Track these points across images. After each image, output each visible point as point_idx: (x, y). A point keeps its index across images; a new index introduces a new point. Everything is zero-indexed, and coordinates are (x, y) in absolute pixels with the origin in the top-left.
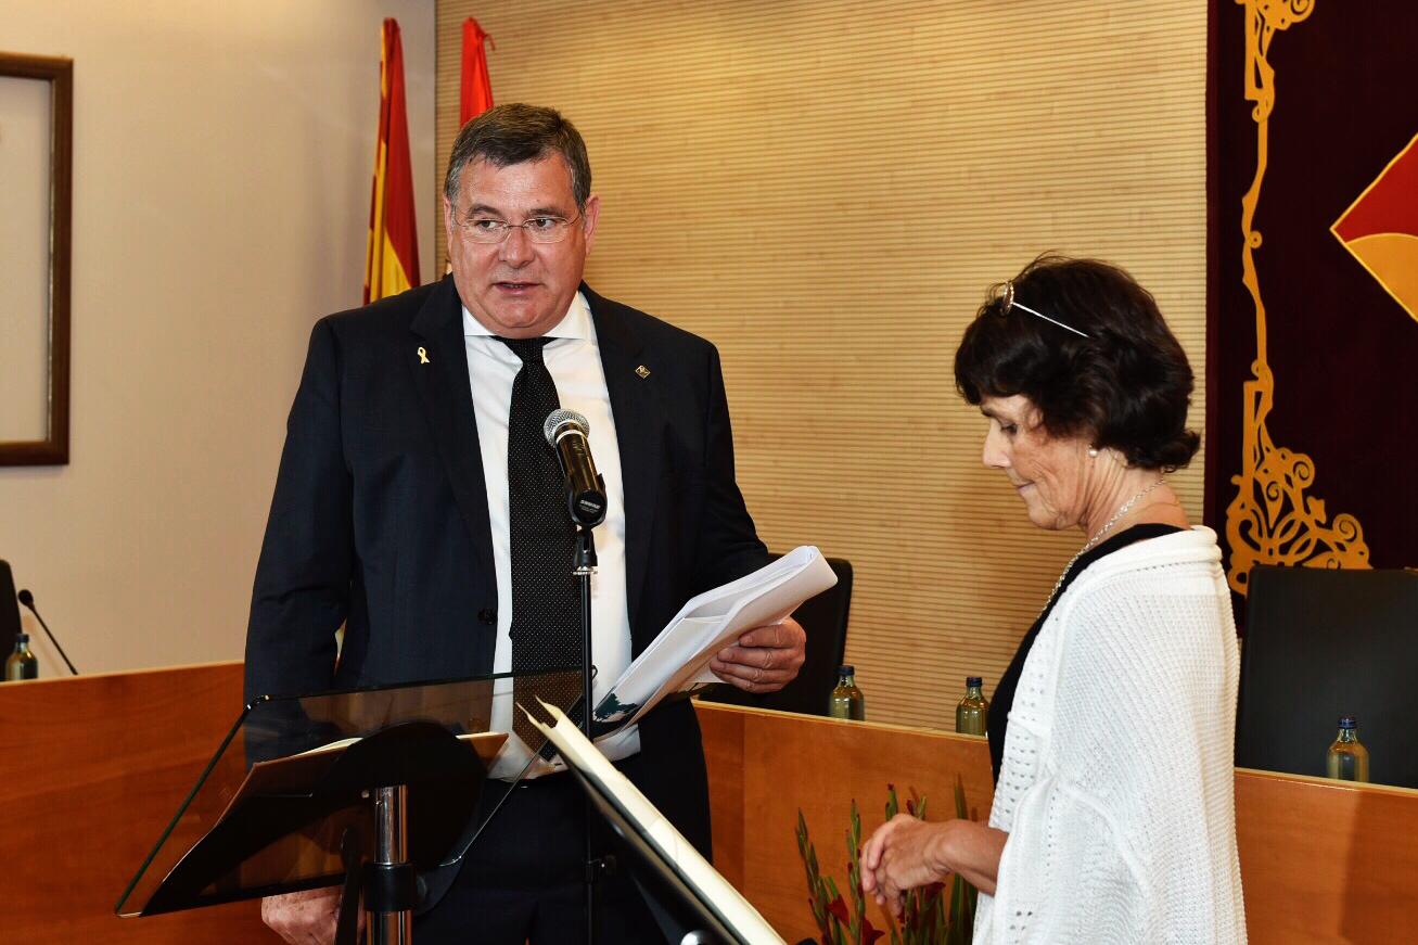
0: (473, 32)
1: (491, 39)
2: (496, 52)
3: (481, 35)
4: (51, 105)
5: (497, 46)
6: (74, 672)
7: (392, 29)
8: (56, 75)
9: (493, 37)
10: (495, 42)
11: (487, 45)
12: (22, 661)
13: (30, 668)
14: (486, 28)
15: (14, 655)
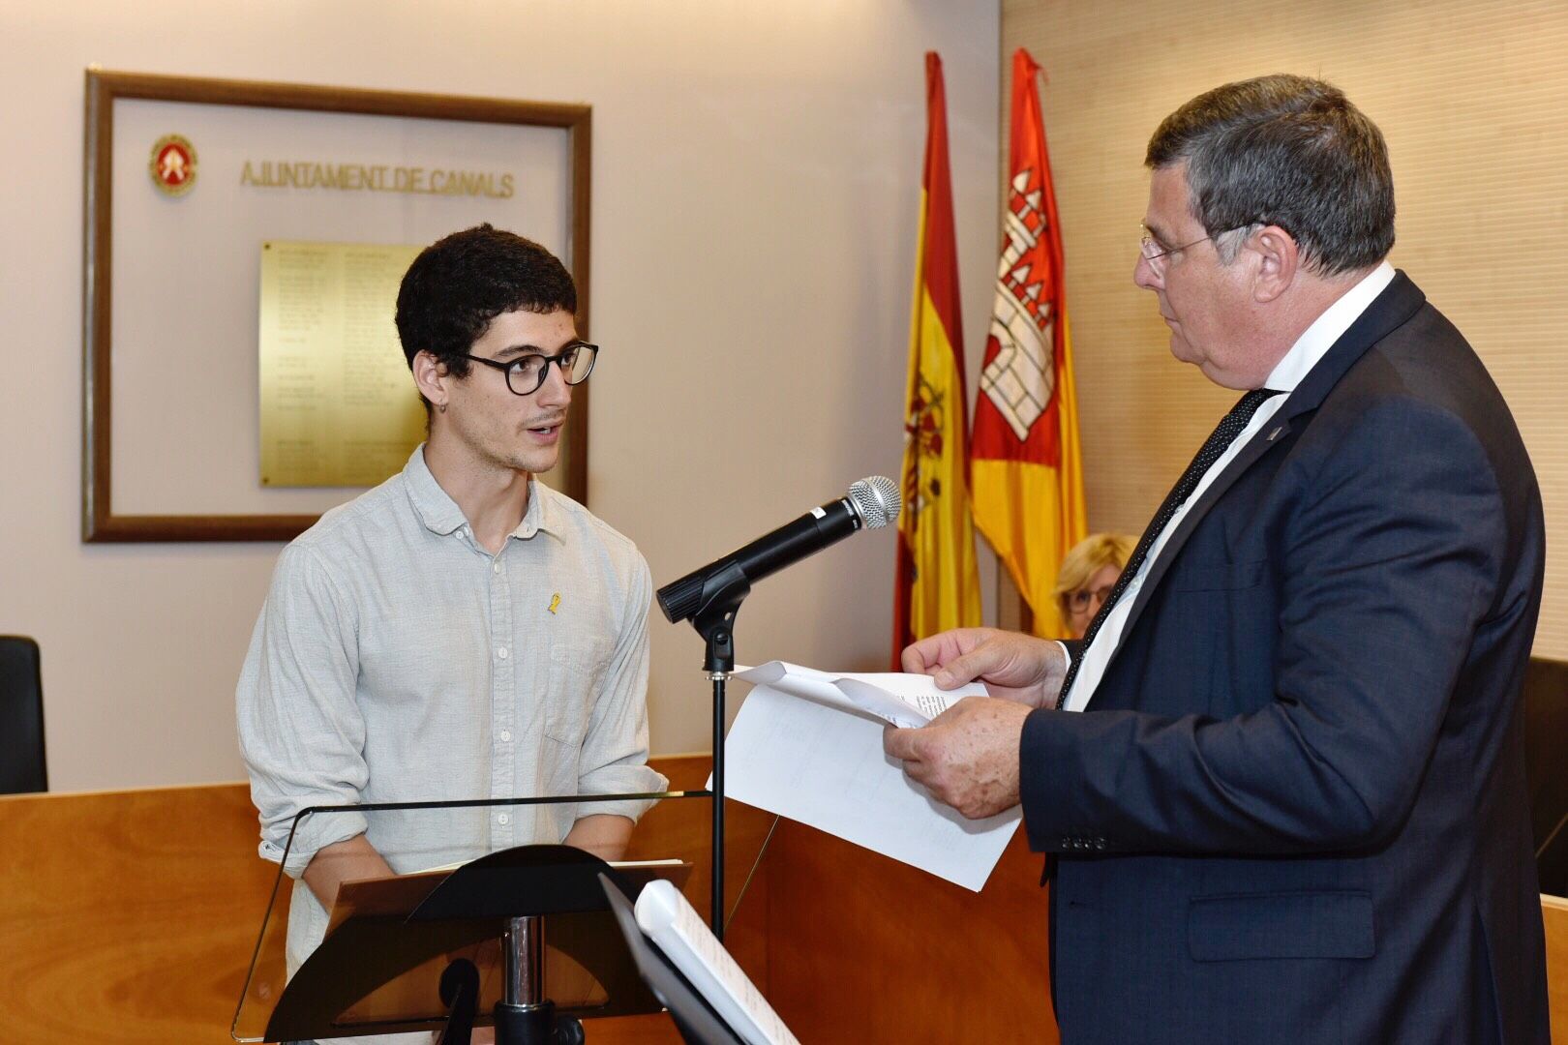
0: (1024, 63)
1: (1043, 71)
3: (1033, 66)
7: (934, 63)
8: (574, 120)
9: (1046, 68)
10: (1048, 73)
11: (1039, 78)
14: (1038, 60)
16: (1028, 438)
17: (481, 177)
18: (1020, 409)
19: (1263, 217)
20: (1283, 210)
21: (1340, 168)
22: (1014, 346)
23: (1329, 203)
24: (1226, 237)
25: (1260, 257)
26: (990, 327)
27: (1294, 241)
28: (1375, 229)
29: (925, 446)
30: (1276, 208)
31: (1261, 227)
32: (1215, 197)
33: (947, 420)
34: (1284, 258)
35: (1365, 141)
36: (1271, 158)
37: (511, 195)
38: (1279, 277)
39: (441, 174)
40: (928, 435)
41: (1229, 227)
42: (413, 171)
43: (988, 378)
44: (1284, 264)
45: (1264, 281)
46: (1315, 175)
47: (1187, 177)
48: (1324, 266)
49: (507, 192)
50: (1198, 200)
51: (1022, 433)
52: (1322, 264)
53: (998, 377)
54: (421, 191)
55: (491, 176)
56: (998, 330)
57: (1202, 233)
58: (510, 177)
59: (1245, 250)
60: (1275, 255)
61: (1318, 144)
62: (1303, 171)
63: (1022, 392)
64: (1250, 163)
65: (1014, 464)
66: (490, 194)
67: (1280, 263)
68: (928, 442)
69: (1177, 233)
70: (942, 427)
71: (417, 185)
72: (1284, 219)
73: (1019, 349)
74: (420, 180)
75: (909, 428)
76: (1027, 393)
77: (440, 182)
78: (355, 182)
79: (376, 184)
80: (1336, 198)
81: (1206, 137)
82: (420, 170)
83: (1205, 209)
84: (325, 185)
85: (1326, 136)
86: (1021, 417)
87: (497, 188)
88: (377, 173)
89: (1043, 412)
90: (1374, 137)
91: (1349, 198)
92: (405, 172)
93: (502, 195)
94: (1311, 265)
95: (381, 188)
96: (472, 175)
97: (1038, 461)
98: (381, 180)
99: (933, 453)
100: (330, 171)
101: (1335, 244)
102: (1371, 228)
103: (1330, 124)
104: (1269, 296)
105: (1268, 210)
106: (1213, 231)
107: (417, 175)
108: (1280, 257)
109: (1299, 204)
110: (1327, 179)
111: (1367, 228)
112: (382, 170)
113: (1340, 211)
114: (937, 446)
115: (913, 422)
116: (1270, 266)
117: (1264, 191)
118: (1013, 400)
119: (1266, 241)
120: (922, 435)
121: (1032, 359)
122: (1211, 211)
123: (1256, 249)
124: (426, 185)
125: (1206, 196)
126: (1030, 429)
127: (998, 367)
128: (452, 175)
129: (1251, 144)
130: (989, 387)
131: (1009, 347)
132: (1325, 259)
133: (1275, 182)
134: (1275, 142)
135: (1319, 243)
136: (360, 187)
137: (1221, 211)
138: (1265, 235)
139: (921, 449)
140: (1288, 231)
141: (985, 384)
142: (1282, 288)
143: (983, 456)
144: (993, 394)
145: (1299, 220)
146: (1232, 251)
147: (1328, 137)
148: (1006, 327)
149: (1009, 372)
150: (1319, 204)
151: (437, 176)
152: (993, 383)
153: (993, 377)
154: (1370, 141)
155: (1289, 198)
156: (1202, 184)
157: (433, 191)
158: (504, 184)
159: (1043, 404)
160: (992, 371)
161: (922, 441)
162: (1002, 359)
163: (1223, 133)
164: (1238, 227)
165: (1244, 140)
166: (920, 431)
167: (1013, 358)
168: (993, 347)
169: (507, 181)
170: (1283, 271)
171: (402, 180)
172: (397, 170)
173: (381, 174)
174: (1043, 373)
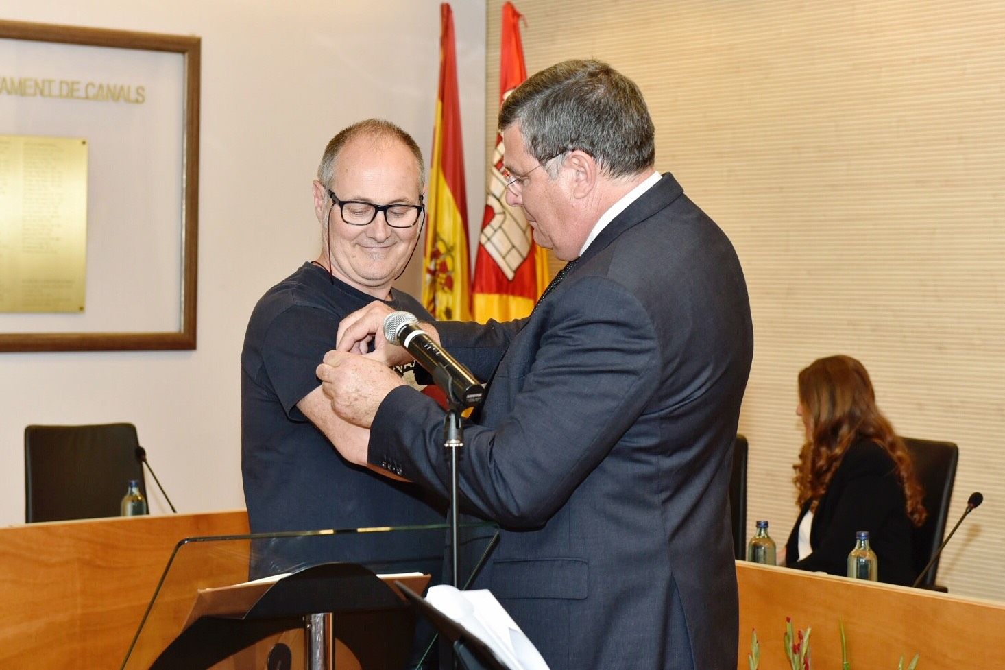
0: (510, 13)
1: (524, 20)
2: (528, 29)
3: (516, 15)
4: (184, 72)
5: (529, 25)
6: (174, 511)
7: (446, 11)
8: (188, 48)
9: (526, 17)
10: (528, 21)
11: (521, 24)
12: (133, 501)
13: (141, 507)
14: (520, 9)
15: (127, 497)
16: (514, 278)
17: (122, 88)
18: (508, 258)
19: (570, 146)
20: (581, 139)
21: (611, 109)
22: (504, 213)
23: (608, 131)
24: (551, 162)
25: (574, 172)
26: (487, 199)
27: (593, 158)
28: (641, 143)
29: (441, 284)
30: (577, 139)
31: (570, 153)
32: (540, 140)
33: (456, 265)
34: (588, 169)
35: (624, 91)
36: (568, 109)
37: (143, 101)
38: (587, 181)
39: (93, 85)
40: (443, 276)
41: (551, 157)
42: (73, 83)
43: (486, 235)
44: (589, 173)
45: (579, 185)
46: (597, 115)
47: (521, 130)
48: (612, 171)
49: (140, 99)
50: (530, 143)
51: (510, 275)
52: (611, 169)
53: (493, 235)
54: (78, 98)
55: (129, 88)
56: (492, 202)
57: (537, 163)
58: (143, 89)
59: (564, 169)
60: (582, 169)
61: (595, 96)
62: (588, 114)
63: (510, 246)
64: (556, 115)
65: (505, 296)
66: (127, 100)
67: (586, 173)
68: (443, 281)
69: (522, 166)
70: (454, 270)
71: (75, 94)
72: (584, 145)
73: (508, 216)
74: (78, 90)
75: (429, 271)
76: (513, 246)
77: (92, 92)
78: (30, 91)
79: (46, 92)
80: (612, 127)
81: (529, 104)
82: (78, 83)
83: (535, 148)
84: (9, 93)
85: (599, 91)
86: (509, 265)
87: (133, 96)
88: (47, 84)
89: (525, 260)
90: (630, 86)
91: (620, 126)
92: (67, 84)
93: (137, 101)
94: (604, 171)
95: (50, 95)
96: (115, 87)
97: (522, 294)
98: (50, 91)
99: (446, 288)
100: (12, 83)
101: (617, 156)
102: (638, 143)
103: (601, 83)
104: (583, 194)
105: (572, 141)
106: (542, 160)
107: (76, 86)
108: (585, 169)
109: (590, 134)
110: (604, 116)
111: (636, 143)
112: (50, 82)
113: (616, 135)
114: (450, 284)
115: (432, 267)
116: (582, 176)
117: (567, 130)
118: (504, 252)
119: (575, 161)
120: (438, 276)
121: (517, 223)
122: (539, 148)
123: (571, 167)
124: (82, 93)
125: (534, 139)
126: (515, 272)
127: (492, 227)
128: (101, 87)
129: (555, 102)
130: (486, 242)
131: (500, 213)
132: (612, 166)
133: (573, 124)
134: (568, 99)
135: (608, 156)
136: (35, 95)
137: (544, 147)
138: (574, 157)
139: (438, 286)
140: (588, 153)
141: (483, 240)
142: (590, 188)
143: (482, 291)
144: (489, 247)
145: (592, 144)
146: (556, 170)
147: (601, 91)
148: (498, 200)
149: (500, 232)
150: (603, 132)
151: (90, 87)
152: (489, 239)
153: (489, 235)
154: (628, 89)
155: (583, 132)
156: (530, 133)
157: (87, 98)
158: (138, 93)
159: (525, 254)
160: (488, 230)
161: (439, 280)
162: (496, 222)
163: (538, 100)
164: (556, 155)
165: (550, 102)
166: (437, 273)
167: (503, 222)
168: (489, 213)
169: (140, 91)
170: (589, 177)
171: (65, 89)
172: (61, 82)
173: (50, 86)
174: (524, 232)
